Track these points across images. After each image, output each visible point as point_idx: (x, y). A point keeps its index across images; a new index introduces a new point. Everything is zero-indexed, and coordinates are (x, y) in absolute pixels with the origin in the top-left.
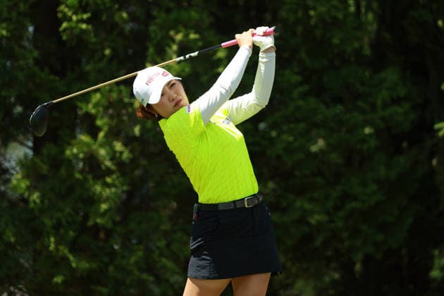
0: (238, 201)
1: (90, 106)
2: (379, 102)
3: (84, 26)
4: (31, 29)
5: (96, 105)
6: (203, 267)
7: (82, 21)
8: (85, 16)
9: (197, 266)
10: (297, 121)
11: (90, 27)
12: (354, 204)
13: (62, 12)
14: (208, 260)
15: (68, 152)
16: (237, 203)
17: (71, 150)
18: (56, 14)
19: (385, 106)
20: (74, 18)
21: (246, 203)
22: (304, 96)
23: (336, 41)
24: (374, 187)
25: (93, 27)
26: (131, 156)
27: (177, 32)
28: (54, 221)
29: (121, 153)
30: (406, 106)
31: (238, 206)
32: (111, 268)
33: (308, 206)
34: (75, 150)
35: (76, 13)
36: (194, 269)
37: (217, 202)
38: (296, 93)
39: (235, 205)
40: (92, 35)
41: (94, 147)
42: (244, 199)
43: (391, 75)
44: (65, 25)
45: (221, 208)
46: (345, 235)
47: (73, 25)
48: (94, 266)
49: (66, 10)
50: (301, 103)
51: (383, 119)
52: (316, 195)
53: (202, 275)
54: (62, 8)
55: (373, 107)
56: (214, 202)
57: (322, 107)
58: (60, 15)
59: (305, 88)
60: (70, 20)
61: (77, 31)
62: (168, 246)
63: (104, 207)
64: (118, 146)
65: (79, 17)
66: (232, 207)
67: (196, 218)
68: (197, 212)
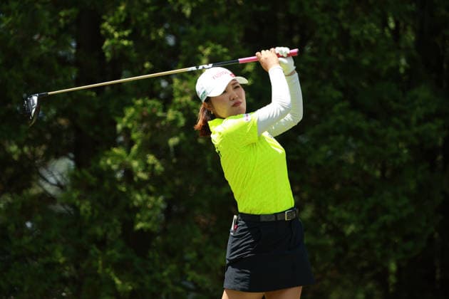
0: (279, 213)
1: (125, 120)
2: (414, 119)
3: (125, 43)
4: (74, 44)
5: (131, 119)
6: (243, 280)
7: (124, 38)
8: (126, 33)
9: (236, 279)
10: (336, 134)
11: (131, 43)
13: (104, 29)
14: (246, 273)
15: (102, 163)
16: (278, 216)
17: (105, 161)
18: (99, 31)
19: (419, 122)
20: (116, 35)
21: (286, 216)
24: (405, 200)
25: (134, 43)
27: (205, 48)
29: (153, 165)
30: (440, 122)
31: (279, 219)
34: (109, 162)
35: (117, 30)
36: (232, 281)
37: (259, 213)
39: (276, 218)
40: (133, 51)
41: (127, 159)
42: (284, 212)
43: (423, 92)
44: (107, 43)
45: (263, 219)
46: (378, 245)
47: (115, 41)
49: (109, 27)
50: (341, 117)
51: (417, 135)
53: (240, 287)
54: (106, 25)
55: (407, 123)
56: (256, 213)
58: (102, 32)
60: (111, 37)
61: (119, 47)
64: (151, 159)
65: (121, 34)
66: (273, 219)
67: (235, 230)
68: (237, 223)
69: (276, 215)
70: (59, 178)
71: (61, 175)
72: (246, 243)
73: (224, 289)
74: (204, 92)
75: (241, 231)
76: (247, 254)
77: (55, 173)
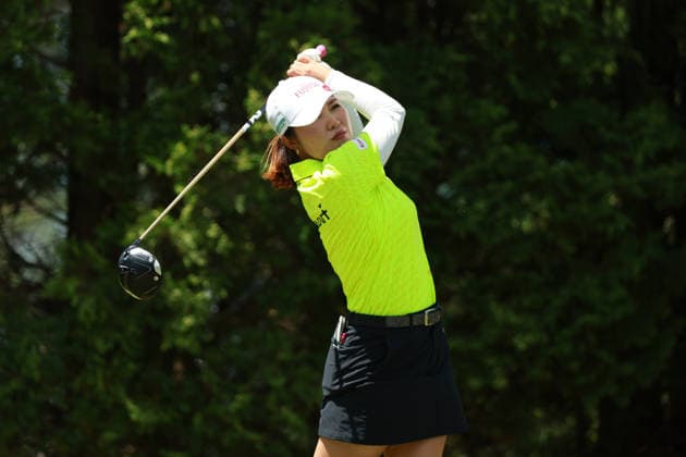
0: (416, 313)
1: (169, 164)
2: (639, 159)
3: (164, 38)
5: (178, 163)
7: (162, 29)
8: (166, 21)
10: (500, 179)
12: (589, 318)
13: (128, 12)
16: (415, 319)
18: (121, 14)
19: (650, 163)
20: (149, 23)
21: (426, 317)
22: (510, 139)
23: (565, 59)
26: (231, 245)
28: (110, 345)
29: (216, 240)
31: (415, 323)
32: (198, 420)
33: (514, 319)
35: (150, 16)
37: (383, 314)
38: (498, 134)
39: (411, 321)
40: (172, 53)
41: (173, 229)
44: (133, 33)
45: (390, 324)
47: (146, 33)
48: (166, 418)
49: (138, 10)
50: (507, 149)
52: (527, 302)
55: (628, 165)
56: (378, 313)
57: (541, 160)
58: (127, 16)
59: (512, 126)
60: (140, 25)
62: (288, 385)
63: (188, 321)
65: (157, 21)
66: (406, 324)
67: (343, 341)
68: (344, 329)
69: (410, 316)
70: (41, 254)
71: (45, 249)
72: (360, 363)
73: (318, 437)
74: (283, 120)
75: (351, 344)
76: (362, 382)
77: (34, 245)
